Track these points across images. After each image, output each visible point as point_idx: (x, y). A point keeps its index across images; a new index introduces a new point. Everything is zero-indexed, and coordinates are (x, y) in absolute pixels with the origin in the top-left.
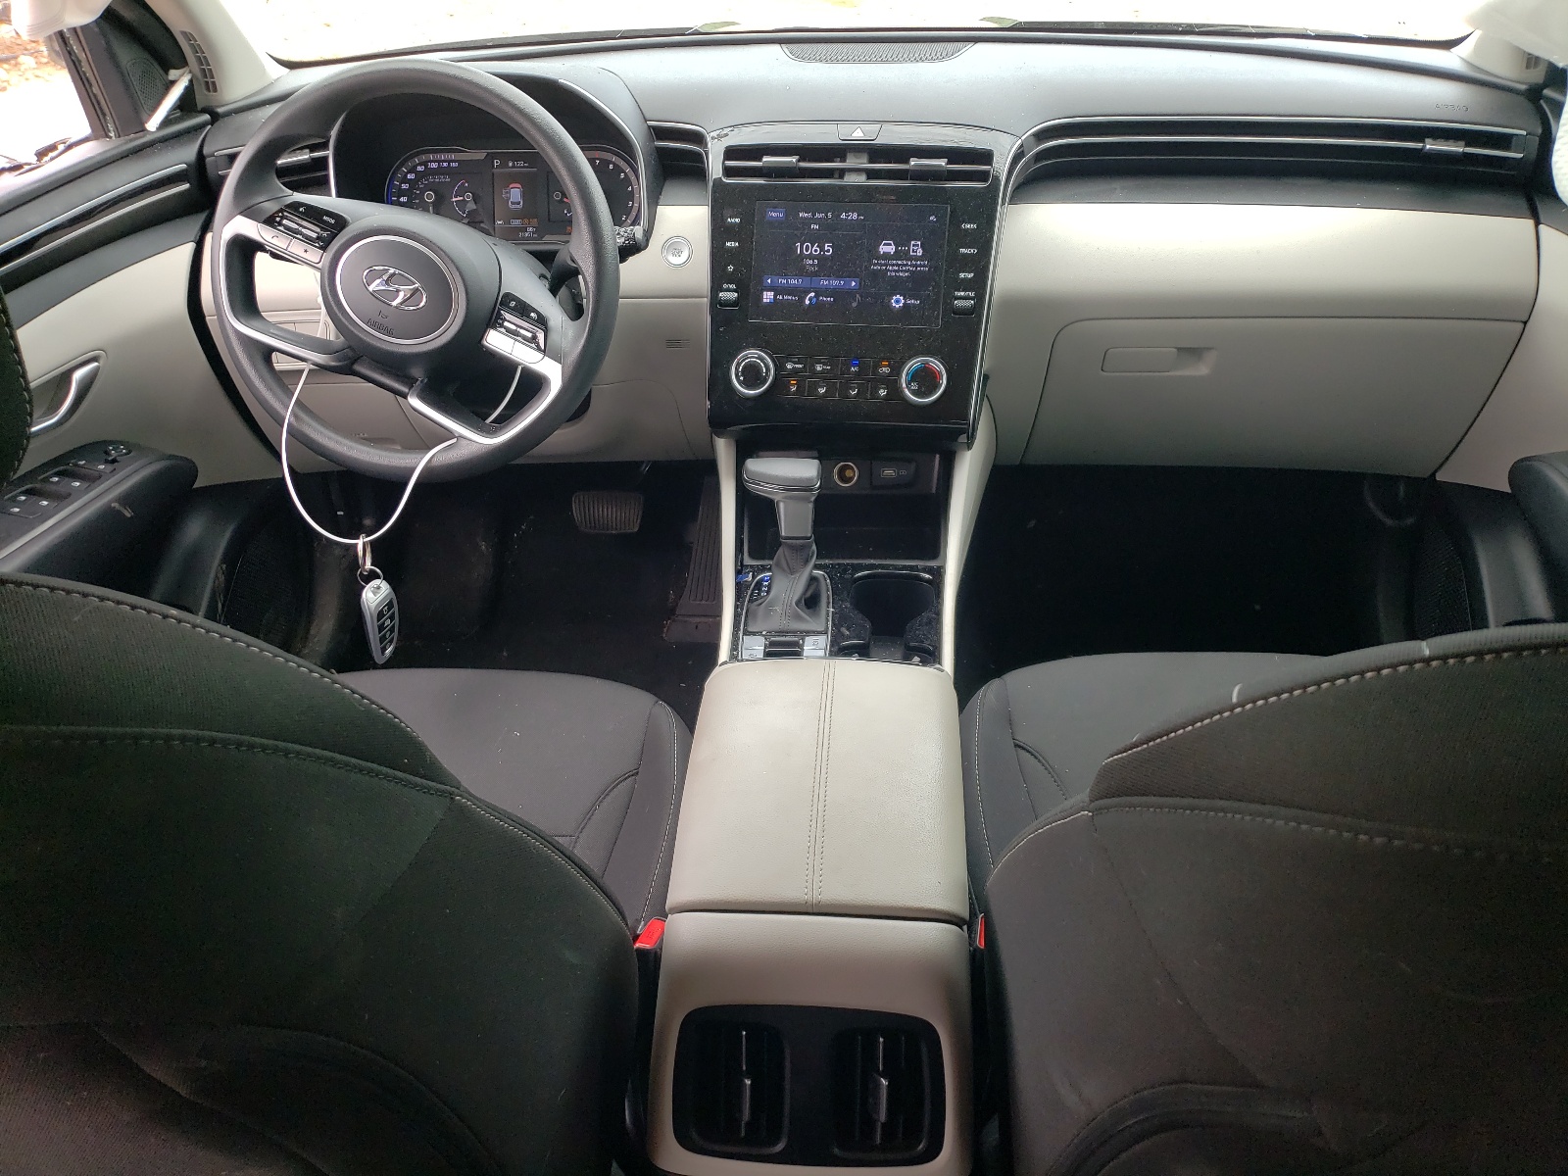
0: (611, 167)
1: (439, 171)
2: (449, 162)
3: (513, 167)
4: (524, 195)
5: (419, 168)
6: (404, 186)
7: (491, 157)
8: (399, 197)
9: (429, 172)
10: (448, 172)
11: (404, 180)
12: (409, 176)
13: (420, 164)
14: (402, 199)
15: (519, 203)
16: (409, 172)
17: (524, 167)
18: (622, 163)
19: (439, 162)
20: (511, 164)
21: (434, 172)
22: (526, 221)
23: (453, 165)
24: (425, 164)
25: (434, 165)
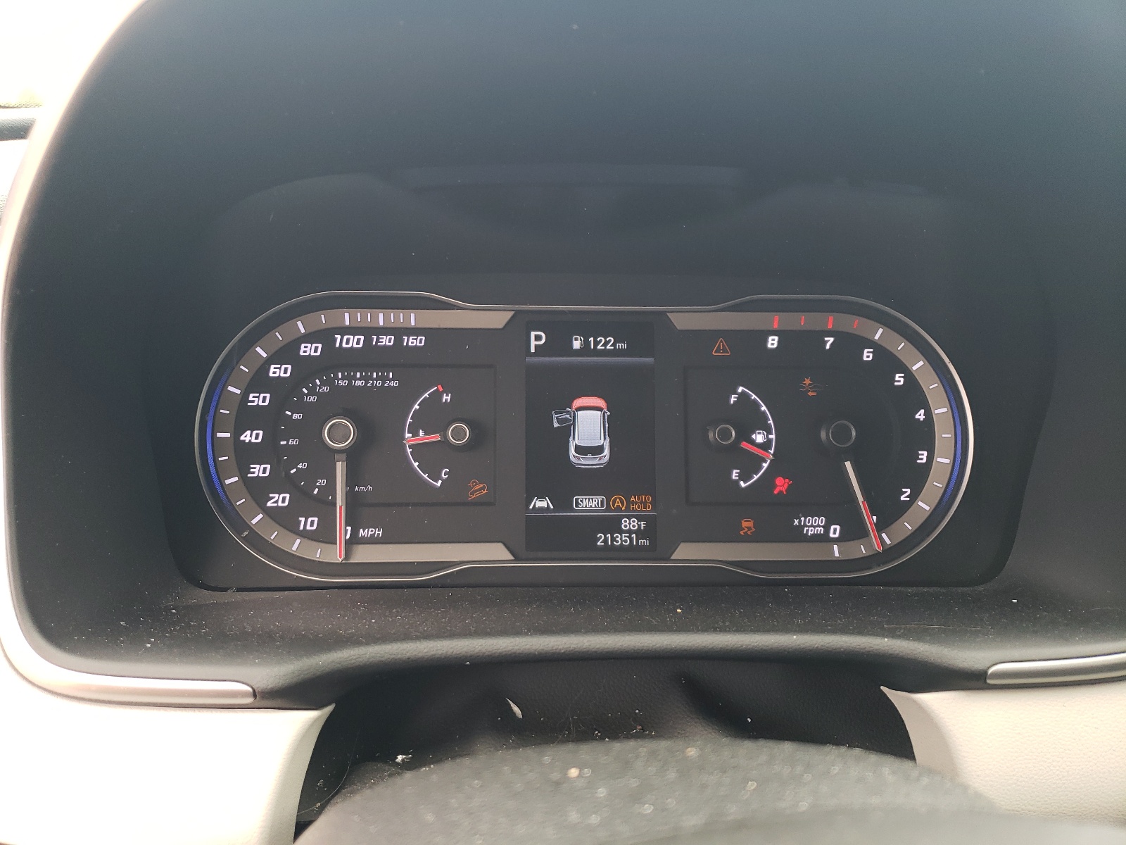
0: (867, 355)
1: (369, 359)
2: (399, 332)
3: (585, 350)
4: (613, 428)
5: (307, 350)
6: (259, 400)
7: (522, 324)
8: (238, 432)
9: (335, 360)
10: (397, 359)
11: (260, 381)
12: (275, 371)
13: (309, 338)
14: (247, 437)
15: (599, 450)
16: (276, 358)
17: (615, 352)
18: (901, 347)
19: (368, 331)
20: (577, 345)
21: (350, 360)
22: (618, 501)
23: (413, 341)
24: (324, 336)
25: (354, 342)
